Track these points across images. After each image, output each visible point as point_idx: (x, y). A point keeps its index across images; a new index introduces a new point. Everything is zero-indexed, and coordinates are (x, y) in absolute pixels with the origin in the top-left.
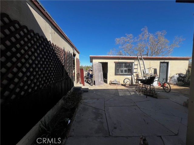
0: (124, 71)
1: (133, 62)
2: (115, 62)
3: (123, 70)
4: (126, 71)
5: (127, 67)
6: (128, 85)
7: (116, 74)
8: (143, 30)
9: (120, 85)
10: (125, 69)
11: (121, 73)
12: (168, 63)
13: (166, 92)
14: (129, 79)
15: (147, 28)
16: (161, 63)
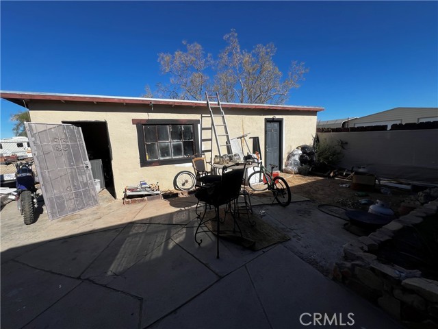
0: (171, 150)
1: (198, 121)
2: (135, 121)
3: (167, 147)
4: (177, 149)
5: (181, 135)
6: (186, 195)
7: (144, 163)
8: (228, 39)
9: (158, 198)
10: (176, 142)
11: (162, 159)
12: (280, 122)
13: (279, 203)
14: (189, 173)
15: (236, 35)
16: (267, 121)
